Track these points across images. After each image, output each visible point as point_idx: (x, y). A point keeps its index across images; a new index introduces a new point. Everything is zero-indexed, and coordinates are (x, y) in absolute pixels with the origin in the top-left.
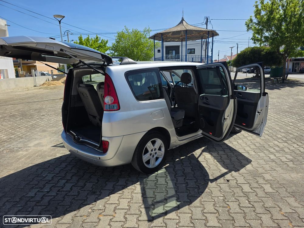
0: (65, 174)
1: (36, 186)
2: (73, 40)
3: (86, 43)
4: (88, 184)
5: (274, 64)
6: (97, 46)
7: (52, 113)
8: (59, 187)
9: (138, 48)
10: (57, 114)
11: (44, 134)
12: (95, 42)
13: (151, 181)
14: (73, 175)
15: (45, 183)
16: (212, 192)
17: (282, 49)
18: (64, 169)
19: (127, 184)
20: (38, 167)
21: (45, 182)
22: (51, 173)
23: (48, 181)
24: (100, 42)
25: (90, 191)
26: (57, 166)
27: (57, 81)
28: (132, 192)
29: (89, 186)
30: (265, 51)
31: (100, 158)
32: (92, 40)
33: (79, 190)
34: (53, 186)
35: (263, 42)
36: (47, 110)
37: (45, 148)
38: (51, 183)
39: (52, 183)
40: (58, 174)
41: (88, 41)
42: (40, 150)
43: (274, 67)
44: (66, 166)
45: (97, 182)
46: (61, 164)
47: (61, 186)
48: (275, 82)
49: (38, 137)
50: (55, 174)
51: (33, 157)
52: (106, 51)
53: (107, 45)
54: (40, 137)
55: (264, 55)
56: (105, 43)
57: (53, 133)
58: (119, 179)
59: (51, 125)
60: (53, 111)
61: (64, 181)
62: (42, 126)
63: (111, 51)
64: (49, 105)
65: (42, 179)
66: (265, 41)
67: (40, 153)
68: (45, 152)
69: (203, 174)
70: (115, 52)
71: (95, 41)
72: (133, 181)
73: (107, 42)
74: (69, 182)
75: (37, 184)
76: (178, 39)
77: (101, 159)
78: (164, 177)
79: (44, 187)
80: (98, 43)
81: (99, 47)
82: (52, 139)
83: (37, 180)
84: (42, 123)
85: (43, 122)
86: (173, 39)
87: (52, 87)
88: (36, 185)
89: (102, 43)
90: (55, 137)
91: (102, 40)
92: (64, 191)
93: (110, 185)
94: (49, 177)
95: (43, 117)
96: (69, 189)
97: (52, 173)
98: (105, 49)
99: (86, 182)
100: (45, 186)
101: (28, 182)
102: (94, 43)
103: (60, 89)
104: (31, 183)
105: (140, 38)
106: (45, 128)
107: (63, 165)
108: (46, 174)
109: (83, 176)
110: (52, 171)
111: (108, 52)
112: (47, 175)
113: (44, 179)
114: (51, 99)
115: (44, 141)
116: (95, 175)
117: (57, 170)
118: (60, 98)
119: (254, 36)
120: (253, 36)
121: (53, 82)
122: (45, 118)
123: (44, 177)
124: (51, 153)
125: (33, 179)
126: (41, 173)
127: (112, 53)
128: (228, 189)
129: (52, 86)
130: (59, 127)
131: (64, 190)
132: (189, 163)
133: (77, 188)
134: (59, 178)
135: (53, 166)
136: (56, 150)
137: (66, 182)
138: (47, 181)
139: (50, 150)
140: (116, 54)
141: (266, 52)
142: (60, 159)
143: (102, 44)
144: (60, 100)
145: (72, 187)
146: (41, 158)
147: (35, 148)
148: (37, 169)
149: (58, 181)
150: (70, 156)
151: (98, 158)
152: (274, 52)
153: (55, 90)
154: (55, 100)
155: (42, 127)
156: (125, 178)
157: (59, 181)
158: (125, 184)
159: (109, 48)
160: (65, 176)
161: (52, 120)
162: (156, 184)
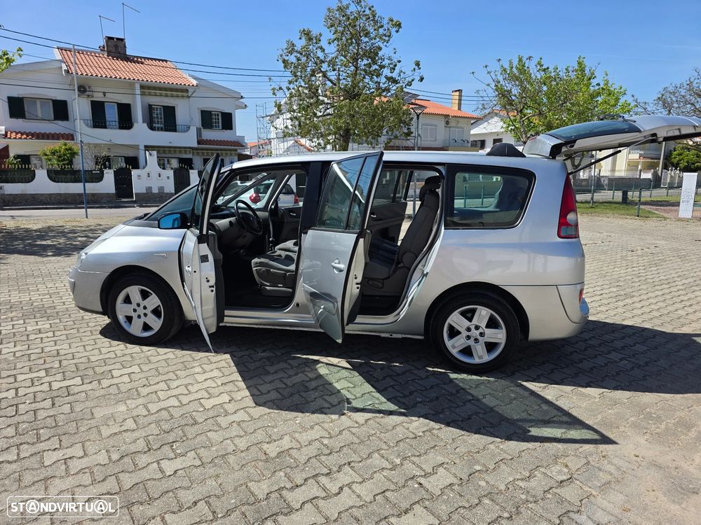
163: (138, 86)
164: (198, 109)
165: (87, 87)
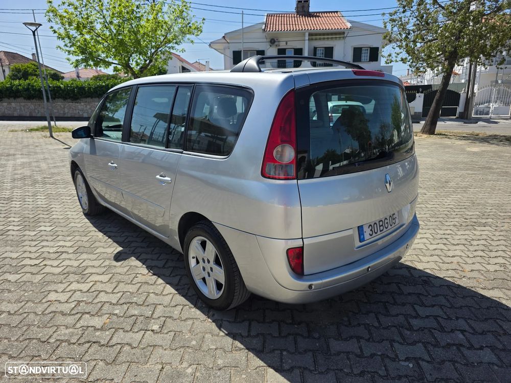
163: (307, 34)
164: (351, 47)
165: (275, 39)
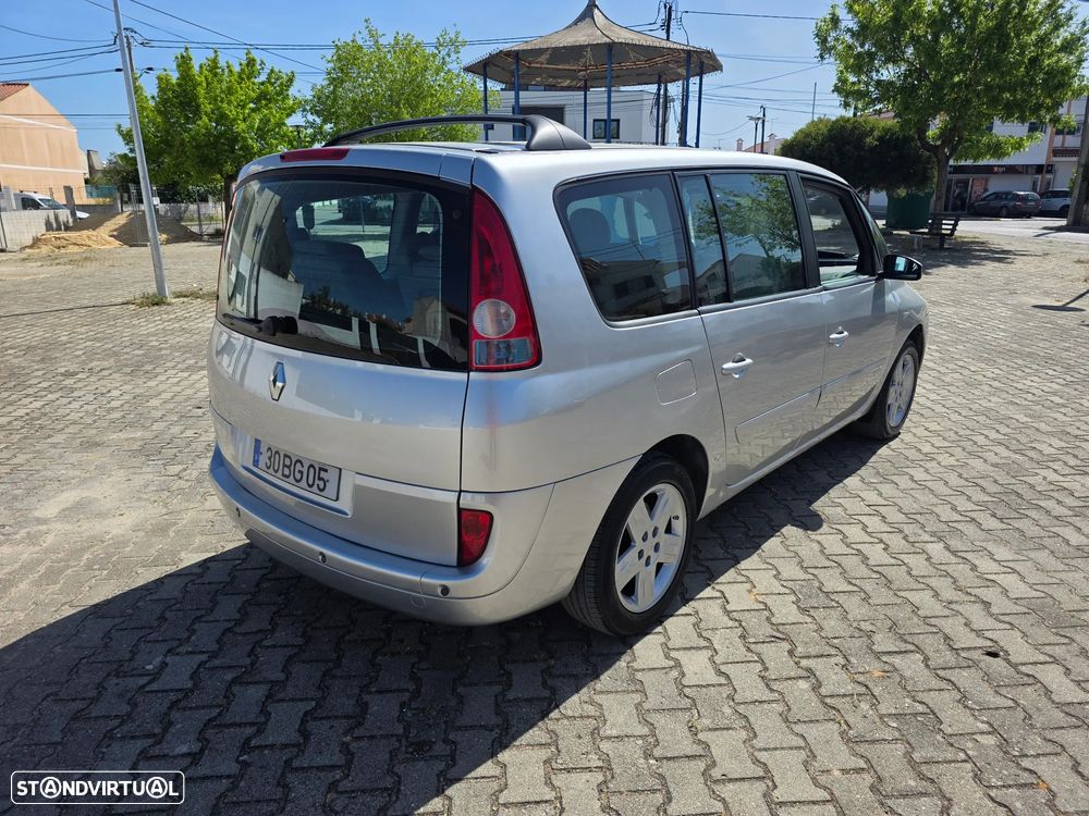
0: (249, 656)
1: (125, 728)
2: (151, 69)
3: (208, 84)
4: (376, 704)
5: (906, 181)
6: (254, 95)
7: (106, 364)
8: (240, 725)
9: (417, 107)
10: (128, 370)
11: (95, 457)
12: (243, 79)
13: (654, 669)
14: (290, 659)
15: (164, 708)
16: (934, 714)
17: (935, 127)
18: (237, 629)
19: (554, 691)
20: (109, 623)
21: (166, 704)
22: (180, 650)
23: (180, 696)
24: (263, 78)
25: (400, 741)
26: (199, 613)
27: (94, 233)
28: (592, 733)
29: (383, 710)
30: (876, 133)
31: (445, 590)
32: (231, 71)
33: (345, 734)
34: (210, 720)
35: (873, 102)
36: (80, 353)
37: (117, 527)
38: (197, 708)
39: (203, 707)
40: (213, 655)
41: (215, 75)
42: (94, 537)
43: (902, 192)
44: (244, 614)
45: (412, 687)
46: (214, 603)
47: (251, 718)
48: (916, 247)
49: (71, 473)
50: (204, 657)
51: (69, 572)
52: (289, 115)
53: (292, 91)
54: (77, 473)
55: (873, 149)
56: (282, 84)
57: (134, 453)
58: (508, 667)
59: (117, 415)
60: (109, 356)
61: (256, 693)
62: (75, 423)
63: (311, 118)
64: (83, 330)
65: (144, 686)
66: (879, 100)
67: (98, 550)
68: (120, 543)
69: (855, 625)
70: (325, 122)
71: (244, 76)
72: (575, 677)
73: (291, 80)
74: (281, 696)
75: (129, 715)
76: (573, 79)
77: (452, 593)
78: (700, 648)
79: (165, 730)
80: (253, 84)
81: (263, 98)
82: (138, 481)
83: (121, 696)
84: (74, 411)
85: (75, 405)
86: (554, 77)
87: (77, 253)
88: (124, 719)
89: (272, 84)
90: (149, 470)
91: (272, 71)
92: (272, 746)
93: (480, 705)
94: (179, 673)
95: (72, 381)
96: (293, 736)
97: (189, 653)
98: (284, 109)
99: (364, 689)
100: (171, 723)
101: (79, 705)
102: (239, 83)
103: (111, 262)
104: (96, 711)
105: (426, 69)
106: (94, 431)
107: (228, 608)
108: (159, 659)
109: (339, 658)
110: (181, 642)
111: (296, 119)
112: (164, 665)
113: (155, 686)
114: (86, 303)
115: (104, 492)
116: (393, 654)
117: (206, 636)
118: (124, 300)
119: (843, 81)
120: (839, 80)
121: (78, 233)
122: (80, 385)
123: (155, 676)
124: (150, 547)
125: (101, 687)
126: (134, 654)
127: (312, 125)
128: (992, 692)
129: (72, 249)
130: (154, 427)
131: (270, 740)
132: (775, 576)
133: (332, 727)
134: (229, 676)
135: (181, 614)
136: (172, 534)
137: (267, 697)
138: (172, 697)
139: (141, 534)
140: (328, 127)
141: (880, 139)
142: (201, 575)
143: (271, 88)
144: (125, 307)
145: (303, 722)
146: (109, 577)
147: (68, 527)
148: (107, 634)
149: (228, 695)
150: (244, 560)
151: (439, 590)
152: (907, 140)
153: (90, 268)
154: (104, 310)
155: (78, 427)
156: (534, 660)
157: (234, 695)
158: (547, 693)
159: (301, 105)
160: (253, 664)
161: (115, 393)
162: (678, 682)
